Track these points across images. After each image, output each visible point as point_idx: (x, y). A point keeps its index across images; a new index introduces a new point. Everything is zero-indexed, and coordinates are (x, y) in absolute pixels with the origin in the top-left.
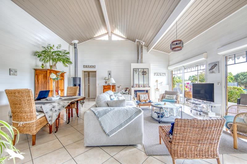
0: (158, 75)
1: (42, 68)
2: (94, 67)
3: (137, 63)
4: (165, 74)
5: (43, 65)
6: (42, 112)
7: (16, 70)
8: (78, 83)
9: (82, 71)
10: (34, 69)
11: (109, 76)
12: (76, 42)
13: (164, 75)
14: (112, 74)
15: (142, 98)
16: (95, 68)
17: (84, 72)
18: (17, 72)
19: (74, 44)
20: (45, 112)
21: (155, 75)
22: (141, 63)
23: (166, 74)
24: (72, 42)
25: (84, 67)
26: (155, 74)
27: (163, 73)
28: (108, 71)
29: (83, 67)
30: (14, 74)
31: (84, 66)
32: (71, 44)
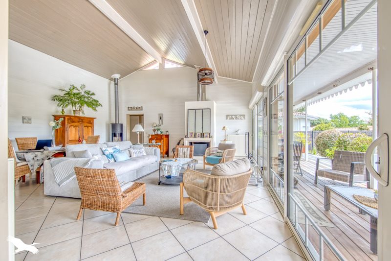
0: (232, 118)
1: (62, 114)
2: (140, 108)
3: (198, 100)
4: (244, 116)
5: (63, 110)
6: (25, 160)
7: (30, 118)
8: (118, 131)
9: (127, 115)
10: (53, 116)
11: (159, 121)
12: (117, 76)
13: (243, 118)
14: (165, 118)
15: (181, 154)
16: (142, 110)
17: (130, 116)
18: (32, 120)
19: (115, 79)
20: (27, 160)
21: (227, 119)
22: (202, 100)
23: (246, 117)
24: (112, 77)
25: (129, 110)
26: (227, 116)
27: (240, 115)
28: (159, 114)
29: (127, 108)
30: (28, 122)
31: (129, 107)
32: (111, 79)
